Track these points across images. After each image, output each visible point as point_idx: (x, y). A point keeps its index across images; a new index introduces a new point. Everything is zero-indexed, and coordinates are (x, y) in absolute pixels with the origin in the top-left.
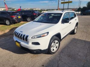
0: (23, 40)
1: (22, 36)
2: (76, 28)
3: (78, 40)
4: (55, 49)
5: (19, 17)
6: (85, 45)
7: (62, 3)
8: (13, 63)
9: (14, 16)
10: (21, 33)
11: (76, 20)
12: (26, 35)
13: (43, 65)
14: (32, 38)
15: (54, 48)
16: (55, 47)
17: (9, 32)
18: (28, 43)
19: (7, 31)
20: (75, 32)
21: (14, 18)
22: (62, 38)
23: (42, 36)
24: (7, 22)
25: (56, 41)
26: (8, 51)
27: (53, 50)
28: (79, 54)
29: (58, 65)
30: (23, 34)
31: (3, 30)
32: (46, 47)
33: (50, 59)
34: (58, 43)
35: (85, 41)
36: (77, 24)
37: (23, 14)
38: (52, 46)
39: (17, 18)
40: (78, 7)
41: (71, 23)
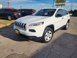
0: (21, 28)
1: (21, 25)
2: (68, 24)
3: (69, 34)
4: (49, 39)
5: (19, 14)
6: (75, 38)
7: (56, 5)
8: (12, 47)
9: (15, 13)
10: (20, 22)
11: (68, 17)
12: (25, 23)
13: (37, 51)
14: (29, 26)
15: (47, 38)
16: (49, 37)
17: (10, 25)
18: (25, 30)
19: (8, 24)
20: (67, 28)
21: (15, 14)
22: (55, 30)
23: (38, 25)
24: (9, 18)
25: (50, 32)
26: (8, 39)
27: (47, 39)
28: (70, 44)
29: (51, 51)
30: (22, 22)
31: (5, 24)
32: (41, 35)
33: (44, 47)
34: (51, 34)
35: (75, 35)
36: (69, 21)
37: (23, 12)
38: (46, 36)
39: (18, 15)
40: (70, 10)
41: (63, 18)
